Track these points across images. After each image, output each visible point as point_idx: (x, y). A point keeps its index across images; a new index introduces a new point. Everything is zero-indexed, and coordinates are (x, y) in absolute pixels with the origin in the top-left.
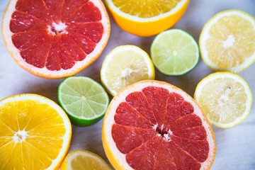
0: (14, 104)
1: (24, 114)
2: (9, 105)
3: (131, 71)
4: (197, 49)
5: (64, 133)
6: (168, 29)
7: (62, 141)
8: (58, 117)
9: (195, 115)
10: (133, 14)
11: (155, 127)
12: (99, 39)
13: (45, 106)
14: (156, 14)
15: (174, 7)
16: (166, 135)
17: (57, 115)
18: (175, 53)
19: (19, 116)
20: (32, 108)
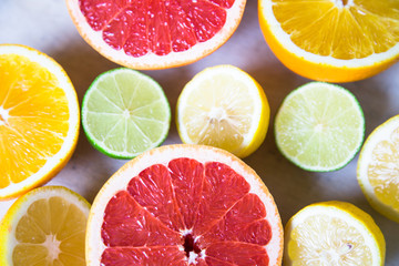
0: (22, 63)
1: (25, 88)
2: (17, 59)
3: (225, 116)
4: (359, 145)
5: (54, 153)
6: (335, 84)
7: (44, 162)
8: (64, 122)
9: (264, 252)
10: (286, 28)
11: (184, 232)
12: (206, 37)
13: (61, 93)
14: (323, 52)
15: (362, 57)
16: (193, 255)
17: (67, 117)
18: (318, 129)
19: (17, 85)
20: (41, 84)
